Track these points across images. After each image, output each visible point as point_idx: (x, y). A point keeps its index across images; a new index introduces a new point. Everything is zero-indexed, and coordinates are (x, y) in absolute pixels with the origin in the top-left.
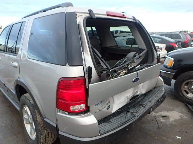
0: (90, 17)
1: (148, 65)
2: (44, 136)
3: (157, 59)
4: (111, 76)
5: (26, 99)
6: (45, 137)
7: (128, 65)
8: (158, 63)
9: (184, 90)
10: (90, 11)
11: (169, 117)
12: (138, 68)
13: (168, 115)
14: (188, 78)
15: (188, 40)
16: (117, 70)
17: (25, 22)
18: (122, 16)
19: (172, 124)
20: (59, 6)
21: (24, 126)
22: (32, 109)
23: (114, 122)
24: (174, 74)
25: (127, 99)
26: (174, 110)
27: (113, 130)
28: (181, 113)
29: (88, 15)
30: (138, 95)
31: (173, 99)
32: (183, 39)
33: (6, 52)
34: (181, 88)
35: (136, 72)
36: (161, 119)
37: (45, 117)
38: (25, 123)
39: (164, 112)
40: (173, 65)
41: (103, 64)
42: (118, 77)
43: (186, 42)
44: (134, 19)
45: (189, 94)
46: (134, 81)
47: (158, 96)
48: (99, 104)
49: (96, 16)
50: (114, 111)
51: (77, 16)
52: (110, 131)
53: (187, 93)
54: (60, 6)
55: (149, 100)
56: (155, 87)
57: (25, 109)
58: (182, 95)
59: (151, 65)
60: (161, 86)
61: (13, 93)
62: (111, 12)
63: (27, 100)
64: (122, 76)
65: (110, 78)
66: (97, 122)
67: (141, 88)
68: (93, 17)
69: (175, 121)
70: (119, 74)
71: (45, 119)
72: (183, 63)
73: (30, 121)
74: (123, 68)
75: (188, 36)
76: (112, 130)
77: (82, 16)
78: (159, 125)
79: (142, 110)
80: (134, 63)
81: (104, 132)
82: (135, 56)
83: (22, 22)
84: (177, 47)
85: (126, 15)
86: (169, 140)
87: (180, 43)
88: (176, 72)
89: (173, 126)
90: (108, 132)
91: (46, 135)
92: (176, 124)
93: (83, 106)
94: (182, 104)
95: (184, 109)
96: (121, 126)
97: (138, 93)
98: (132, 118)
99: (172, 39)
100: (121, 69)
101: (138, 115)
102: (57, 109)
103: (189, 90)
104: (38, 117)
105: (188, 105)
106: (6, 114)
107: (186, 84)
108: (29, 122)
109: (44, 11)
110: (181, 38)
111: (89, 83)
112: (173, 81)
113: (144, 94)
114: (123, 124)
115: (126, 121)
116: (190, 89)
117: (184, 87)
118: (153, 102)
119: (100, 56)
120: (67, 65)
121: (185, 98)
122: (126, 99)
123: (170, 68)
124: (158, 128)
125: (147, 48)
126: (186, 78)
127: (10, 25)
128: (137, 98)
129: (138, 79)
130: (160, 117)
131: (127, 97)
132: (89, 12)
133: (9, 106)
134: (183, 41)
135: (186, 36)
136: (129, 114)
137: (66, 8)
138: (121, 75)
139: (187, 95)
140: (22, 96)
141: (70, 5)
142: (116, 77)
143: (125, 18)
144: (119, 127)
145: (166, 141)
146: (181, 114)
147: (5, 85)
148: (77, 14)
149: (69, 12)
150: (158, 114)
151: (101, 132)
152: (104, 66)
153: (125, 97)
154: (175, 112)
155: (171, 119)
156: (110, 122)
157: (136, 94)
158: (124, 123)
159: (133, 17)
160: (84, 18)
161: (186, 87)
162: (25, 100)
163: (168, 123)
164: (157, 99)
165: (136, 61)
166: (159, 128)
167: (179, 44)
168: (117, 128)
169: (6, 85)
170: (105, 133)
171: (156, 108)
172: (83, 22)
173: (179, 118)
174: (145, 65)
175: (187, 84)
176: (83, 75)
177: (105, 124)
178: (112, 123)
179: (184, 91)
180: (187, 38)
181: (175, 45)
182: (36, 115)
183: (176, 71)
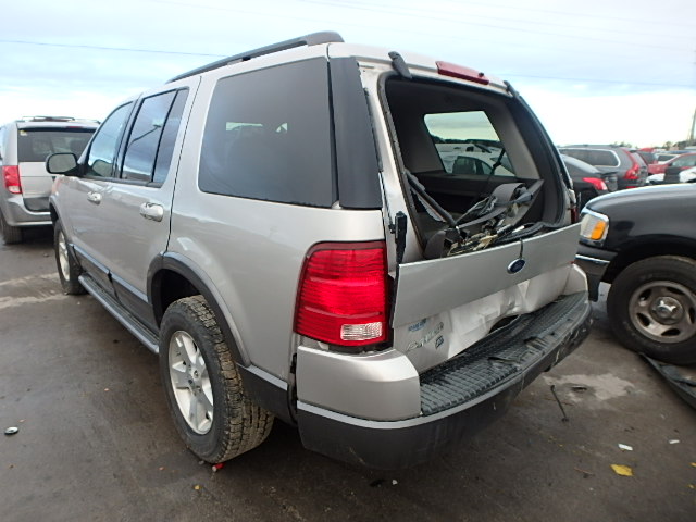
0: (395, 73)
1: (547, 225)
2: (239, 420)
3: (569, 212)
4: (455, 245)
5: (186, 311)
6: (242, 424)
7: (497, 219)
8: (573, 223)
9: (636, 312)
10: (395, 56)
11: (595, 391)
12: (520, 232)
13: (589, 385)
14: (651, 276)
15: (636, 171)
16: (468, 232)
17: (186, 89)
18: (476, 76)
19: (603, 411)
20: (299, 43)
21: (170, 393)
22: (207, 340)
23: (457, 384)
24: (610, 264)
25: (487, 322)
26: (606, 372)
27: (458, 405)
28: (628, 379)
29: (388, 68)
30: (515, 317)
31: (601, 340)
32: (621, 166)
33: (118, 179)
34: (628, 306)
35: (518, 242)
36: (571, 394)
37: (252, 364)
38: (174, 388)
39: (580, 376)
40: (604, 237)
41: (431, 212)
42: (472, 251)
43: (632, 175)
44: (509, 88)
45: (651, 326)
46: (513, 270)
47: (575, 319)
48: (417, 326)
49: (413, 71)
50: (451, 355)
51: (361, 69)
52: (449, 407)
53: (646, 322)
54: (303, 43)
55: (549, 330)
56: (562, 297)
57: (180, 345)
58: (629, 328)
59: (555, 226)
60: (577, 293)
61: (139, 298)
62: (450, 65)
63: (190, 316)
64: (482, 248)
65: (454, 252)
66: (416, 374)
67: (524, 295)
68: (404, 74)
69: (610, 401)
70: (476, 243)
71: (252, 369)
72: (634, 232)
73: (195, 380)
74: (483, 227)
75: (636, 156)
76: (456, 404)
77: (374, 70)
78: (566, 411)
79: (533, 356)
80: (512, 216)
81: (433, 406)
82: (516, 194)
83: (177, 91)
84: (605, 188)
85: (487, 77)
86: (598, 454)
87: (615, 179)
88: (615, 258)
89: (606, 416)
90: (443, 409)
91: (244, 419)
92: (614, 409)
93: (375, 329)
94: (631, 356)
95: (636, 369)
96: (479, 393)
97: (515, 310)
98: (507, 375)
99: (593, 164)
100: (478, 228)
101: (523, 368)
102: (294, 335)
103: (651, 312)
104: (224, 364)
105: (650, 360)
106: (109, 362)
107: (642, 296)
108: (191, 382)
109: (246, 58)
110: (616, 164)
111: (400, 260)
112: (604, 288)
113: (532, 314)
114: (483, 388)
115: (493, 383)
116: (654, 312)
117: (637, 304)
118: (562, 335)
119: (423, 188)
120: (337, 206)
121: (639, 338)
122: (484, 322)
123: (597, 245)
124: (563, 420)
125: (542, 178)
126: (643, 278)
127: (134, 99)
128: (513, 324)
129: (521, 263)
130: (566, 389)
131: (487, 317)
132: (390, 60)
133: (116, 341)
134: (623, 172)
135: (632, 159)
136: (495, 364)
137: (326, 45)
138: (480, 245)
139: (645, 328)
140: (171, 305)
141: (333, 38)
142: (466, 250)
143: (486, 83)
144: (473, 396)
145: (589, 455)
146: (627, 383)
147: (109, 275)
148: (361, 63)
149: (338, 56)
150: (561, 382)
151: (425, 408)
152: (437, 217)
153: (480, 316)
154: (609, 376)
155: (601, 397)
156: (447, 382)
157: (509, 313)
158: (488, 386)
159: (505, 83)
160: (380, 77)
161: (643, 303)
162: (184, 314)
163: (591, 408)
164: (570, 327)
165: (515, 209)
166: (565, 420)
167: (611, 181)
168: (468, 399)
169: (113, 276)
170: (436, 411)
171: (568, 357)
172: (379, 87)
173: (622, 393)
174: (539, 225)
175: (646, 295)
176: (382, 237)
177: (432, 388)
178: (451, 387)
179: (636, 317)
180: (634, 164)
181: (600, 185)
182: (218, 357)
183: (614, 254)
